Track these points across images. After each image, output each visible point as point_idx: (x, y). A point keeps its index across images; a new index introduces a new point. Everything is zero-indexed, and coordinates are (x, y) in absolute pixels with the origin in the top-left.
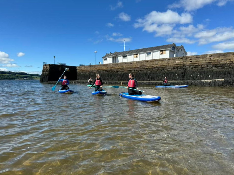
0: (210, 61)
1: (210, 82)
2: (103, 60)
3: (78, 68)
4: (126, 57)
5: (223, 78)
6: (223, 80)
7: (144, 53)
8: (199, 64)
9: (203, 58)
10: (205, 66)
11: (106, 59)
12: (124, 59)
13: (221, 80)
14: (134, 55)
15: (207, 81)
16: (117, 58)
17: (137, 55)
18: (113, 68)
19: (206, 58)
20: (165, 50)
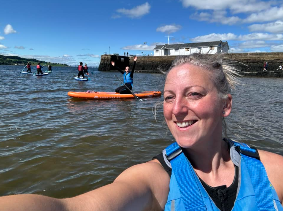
0: (250, 59)
1: (249, 74)
2: (155, 51)
3: (130, 58)
4: (178, 50)
5: (257, 71)
6: (257, 72)
7: (195, 48)
8: (242, 60)
9: (244, 55)
10: (246, 62)
11: (158, 51)
12: (176, 52)
13: (255, 72)
14: (186, 48)
15: (247, 72)
16: (169, 50)
17: (189, 49)
18: (168, 60)
19: (247, 56)
20: (214, 47)
